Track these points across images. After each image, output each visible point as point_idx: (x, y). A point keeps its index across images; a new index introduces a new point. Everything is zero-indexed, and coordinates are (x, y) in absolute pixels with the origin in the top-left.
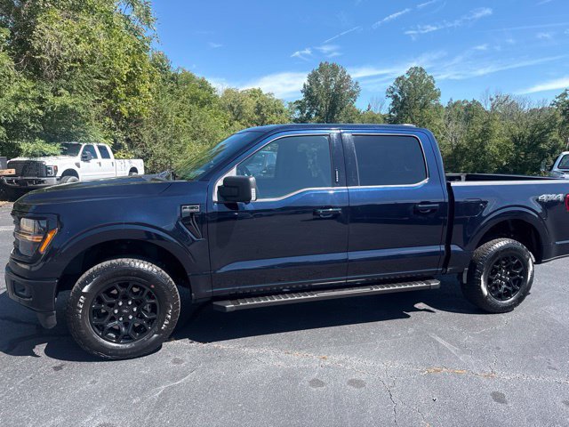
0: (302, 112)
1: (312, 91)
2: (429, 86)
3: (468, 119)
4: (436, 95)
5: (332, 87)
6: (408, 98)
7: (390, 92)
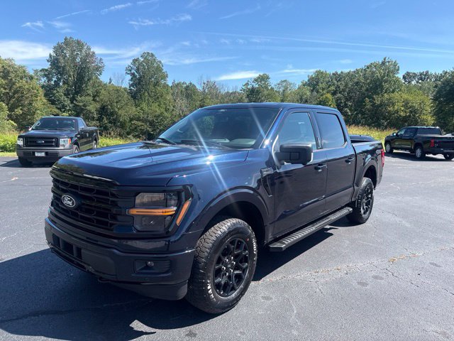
0: (49, 80)
1: (58, 62)
2: (159, 69)
3: (188, 96)
4: (165, 77)
5: (78, 60)
6: (144, 76)
7: (129, 70)
